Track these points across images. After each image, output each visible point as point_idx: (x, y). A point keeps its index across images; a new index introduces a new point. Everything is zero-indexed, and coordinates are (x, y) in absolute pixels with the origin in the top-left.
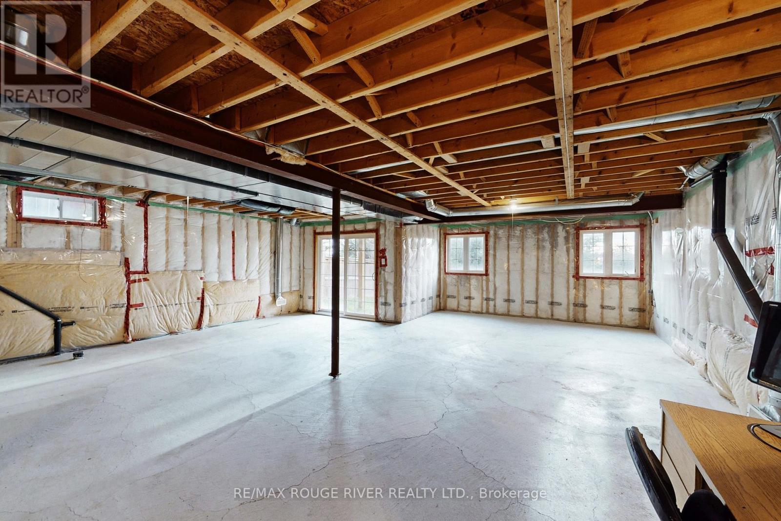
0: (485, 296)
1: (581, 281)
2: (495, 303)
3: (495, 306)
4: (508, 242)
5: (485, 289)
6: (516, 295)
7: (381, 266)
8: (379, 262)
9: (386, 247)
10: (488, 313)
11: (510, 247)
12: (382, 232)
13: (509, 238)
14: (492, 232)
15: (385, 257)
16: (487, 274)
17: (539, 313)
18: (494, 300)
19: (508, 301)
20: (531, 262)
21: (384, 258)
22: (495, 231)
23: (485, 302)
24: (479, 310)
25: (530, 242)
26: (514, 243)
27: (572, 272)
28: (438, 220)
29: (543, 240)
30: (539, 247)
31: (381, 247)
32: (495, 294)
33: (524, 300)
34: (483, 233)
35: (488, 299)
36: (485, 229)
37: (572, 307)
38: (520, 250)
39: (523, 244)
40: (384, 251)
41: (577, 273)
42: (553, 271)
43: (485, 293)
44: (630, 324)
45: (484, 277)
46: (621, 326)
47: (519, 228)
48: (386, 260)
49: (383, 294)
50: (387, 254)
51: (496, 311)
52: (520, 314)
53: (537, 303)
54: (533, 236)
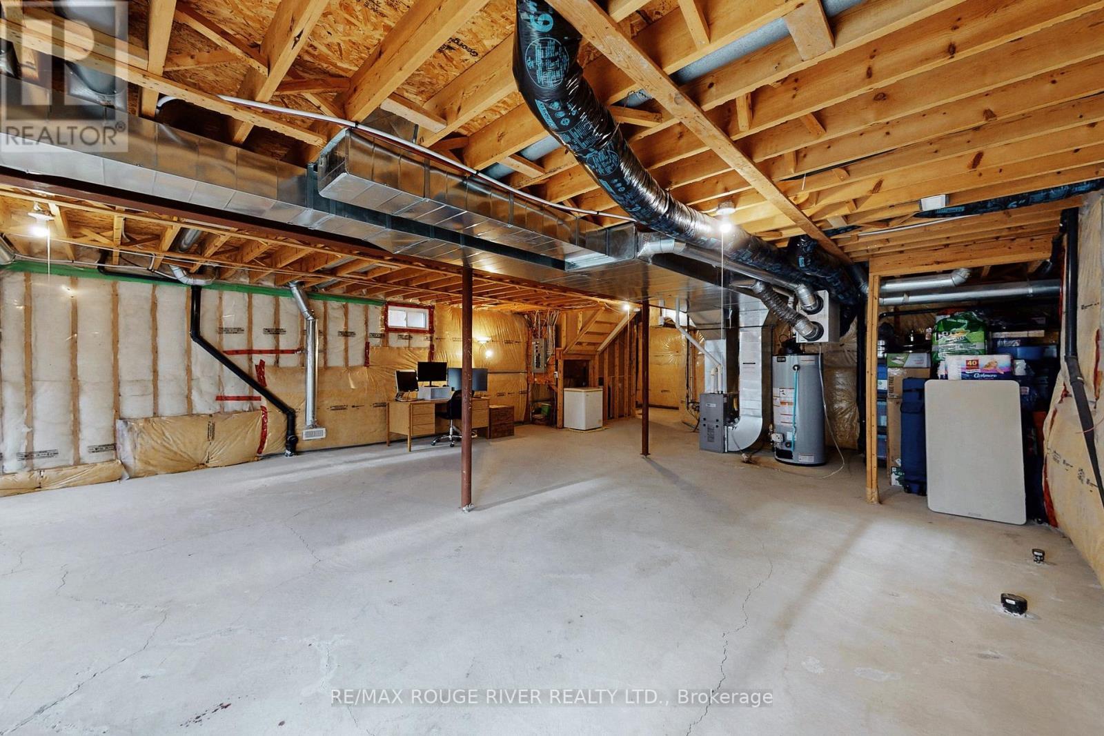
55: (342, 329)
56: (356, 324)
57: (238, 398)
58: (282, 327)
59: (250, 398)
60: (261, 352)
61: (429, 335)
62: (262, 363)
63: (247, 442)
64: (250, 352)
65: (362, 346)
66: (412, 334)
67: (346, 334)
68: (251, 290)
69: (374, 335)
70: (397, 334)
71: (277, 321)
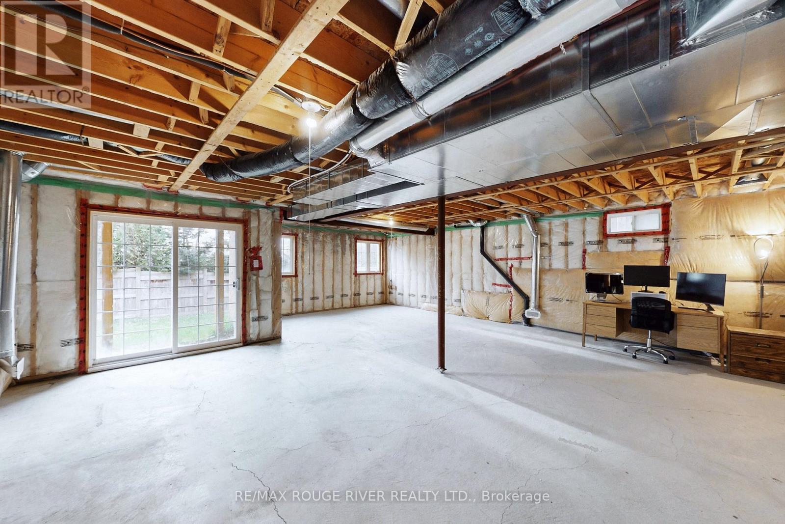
0: (294, 297)
1: (358, 276)
2: (303, 302)
3: (303, 305)
4: (314, 245)
5: (294, 289)
6: (319, 294)
7: (253, 269)
8: (248, 264)
9: (261, 245)
10: (297, 313)
11: (315, 250)
12: (254, 224)
13: (314, 242)
14: (300, 235)
15: (259, 259)
16: (296, 276)
17: (334, 305)
18: (302, 300)
19: (313, 298)
20: (329, 264)
21: (256, 259)
22: (302, 234)
23: (294, 303)
24: (289, 312)
25: (329, 247)
26: (318, 246)
27: (353, 271)
28: (322, 221)
29: (337, 246)
30: (335, 252)
31: (253, 244)
32: (303, 294)
33: (325, 295)
34: (292, 234)
35: (297, 300)
36: (295, 231)
37: (353, 296)
38: (322, 252)
39: (324, 248)
40: (257, 249)
41: (356, 271)
42: (342, 271)
43: (294, 294)
44: (379, 303)
45: (294, 279)
46: (375, 305)
47: (322, 234)
48: (260, 262)
49: (255, 306)
50: (261, 254)
51: (304, 310)
52: (321, 309)
53: (333, 297)
54: (331, 242)
55: (563, 240)
56: (574, 234)
57: (501, 285)
58: (523, 243)
59: (506, 286)
60: (511, 259)
61: (662, 237)
62: (512, 266)
63: (502, 310)
64: (507, 259)
65: (580, 252)
66: (637, 238)
67: (566, 244)
68: (507, 224)
69: (591, 243)
70: (617, 239)
71: (521, 240)
